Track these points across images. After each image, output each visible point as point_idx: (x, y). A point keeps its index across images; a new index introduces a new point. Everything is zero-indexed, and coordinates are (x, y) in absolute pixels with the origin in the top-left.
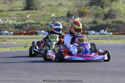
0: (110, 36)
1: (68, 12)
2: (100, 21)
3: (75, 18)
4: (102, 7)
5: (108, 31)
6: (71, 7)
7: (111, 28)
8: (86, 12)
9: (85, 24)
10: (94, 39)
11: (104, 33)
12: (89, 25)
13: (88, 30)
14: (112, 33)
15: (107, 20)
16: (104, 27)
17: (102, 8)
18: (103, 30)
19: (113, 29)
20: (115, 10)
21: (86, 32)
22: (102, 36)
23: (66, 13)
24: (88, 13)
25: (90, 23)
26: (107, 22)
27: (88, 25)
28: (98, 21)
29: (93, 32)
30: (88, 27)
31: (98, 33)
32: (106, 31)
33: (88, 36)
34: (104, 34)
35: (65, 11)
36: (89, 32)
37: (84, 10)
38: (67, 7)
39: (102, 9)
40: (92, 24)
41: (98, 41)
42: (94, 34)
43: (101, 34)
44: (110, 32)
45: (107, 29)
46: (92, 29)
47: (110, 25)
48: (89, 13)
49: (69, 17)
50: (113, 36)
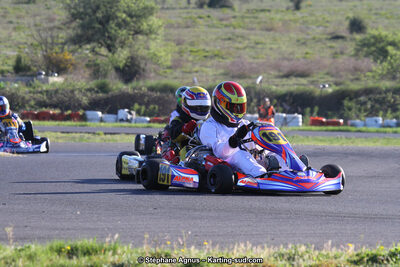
0: (146, 124)
2: (117, 86)
3: (47, 75)
4: (110, 48)
5: (138, 112)
6: (21, 46)
7: (147, 105)
8: (66, 60)
9: (76, 92)
10: (105, 134)
11: (129, 117)
12: (89, 94)
13: (86, 108)
14: (148, 119)
15: (134, 83)
16: (126, 101)
17: (110, 51)
18: (126, 110)
19: (152, 106)
20: (143, 58)
21: (81, 112)
22: (125, 124)
24: (72, 64)
25: (90, 90)
26: (134, 89)
27: (85, 95)
28: (111, 86)
29: (100, 114)
30: (85, 101)
31: (112, 117)
32: (134, 113)
33: (88, 123)
34: (128, 121)
35: (8, 58)
36: (90, 114)
37: (61, 56)
38: (10, 47)
39: (110, 55)
40: (97, 92)
41: (117, 137)
42: (101, 120)
43: (122, 120)
44: (145, 115)
45: (136, 106)
46: (95, 105)
47: (143, 96)
48: (74, 62)
49: (21, 73)
50: (152, 124)
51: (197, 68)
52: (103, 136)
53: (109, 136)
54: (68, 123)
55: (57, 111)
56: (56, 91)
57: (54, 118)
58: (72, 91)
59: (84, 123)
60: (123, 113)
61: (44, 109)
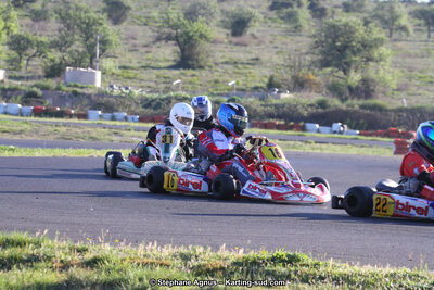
0: (353, 136)
1: (271, 79)
2: (335, 103)
3: (279, 92)
4: (345, 72)
5: (350, 126)
6: (278, 67)
8: (311, 81)
9: (299, 107)
10: (316, 143)
11: (342, 129)
12: (310, 109)
13: (306, 121)
14: (358, 132)
15: (349, 102)
16: (341, 117)
17: (345, 74)
18: (340, 124)
20: (373, 81)
21: (301, 124)
22: (336, 135)
23: (266, 80)
25: (311, 106)
26: (348, 106)
27: (306, 109)
28: (329, 103)
29: (317, 126)
30: (306, 114)
31: (327, 129)
32: (346, 126)
33: (306, 133)
34: (341, 133)
36: (309, 125)
37: (306, 77)
38: (269, 67)
39: (344, 76)
40: (317, 108)
41: (324, 146)
42: (318, 131)
43: (335, 132)
44: (355, 129)
45: (349, 120)
46: (314, 118)
47: (355, 111)
48: (316, 82)
49: (271, 89)
50: (359, 137)
51: (421, 91)
52: (314, 145)
53: (318, 145)
54: (289, 132)
55: (282, 122)
56: (283, 106)
57: (279, 127)
58: (295, 106)
59: (301, 133)
60: (337, 126)
61: (272, 120)
